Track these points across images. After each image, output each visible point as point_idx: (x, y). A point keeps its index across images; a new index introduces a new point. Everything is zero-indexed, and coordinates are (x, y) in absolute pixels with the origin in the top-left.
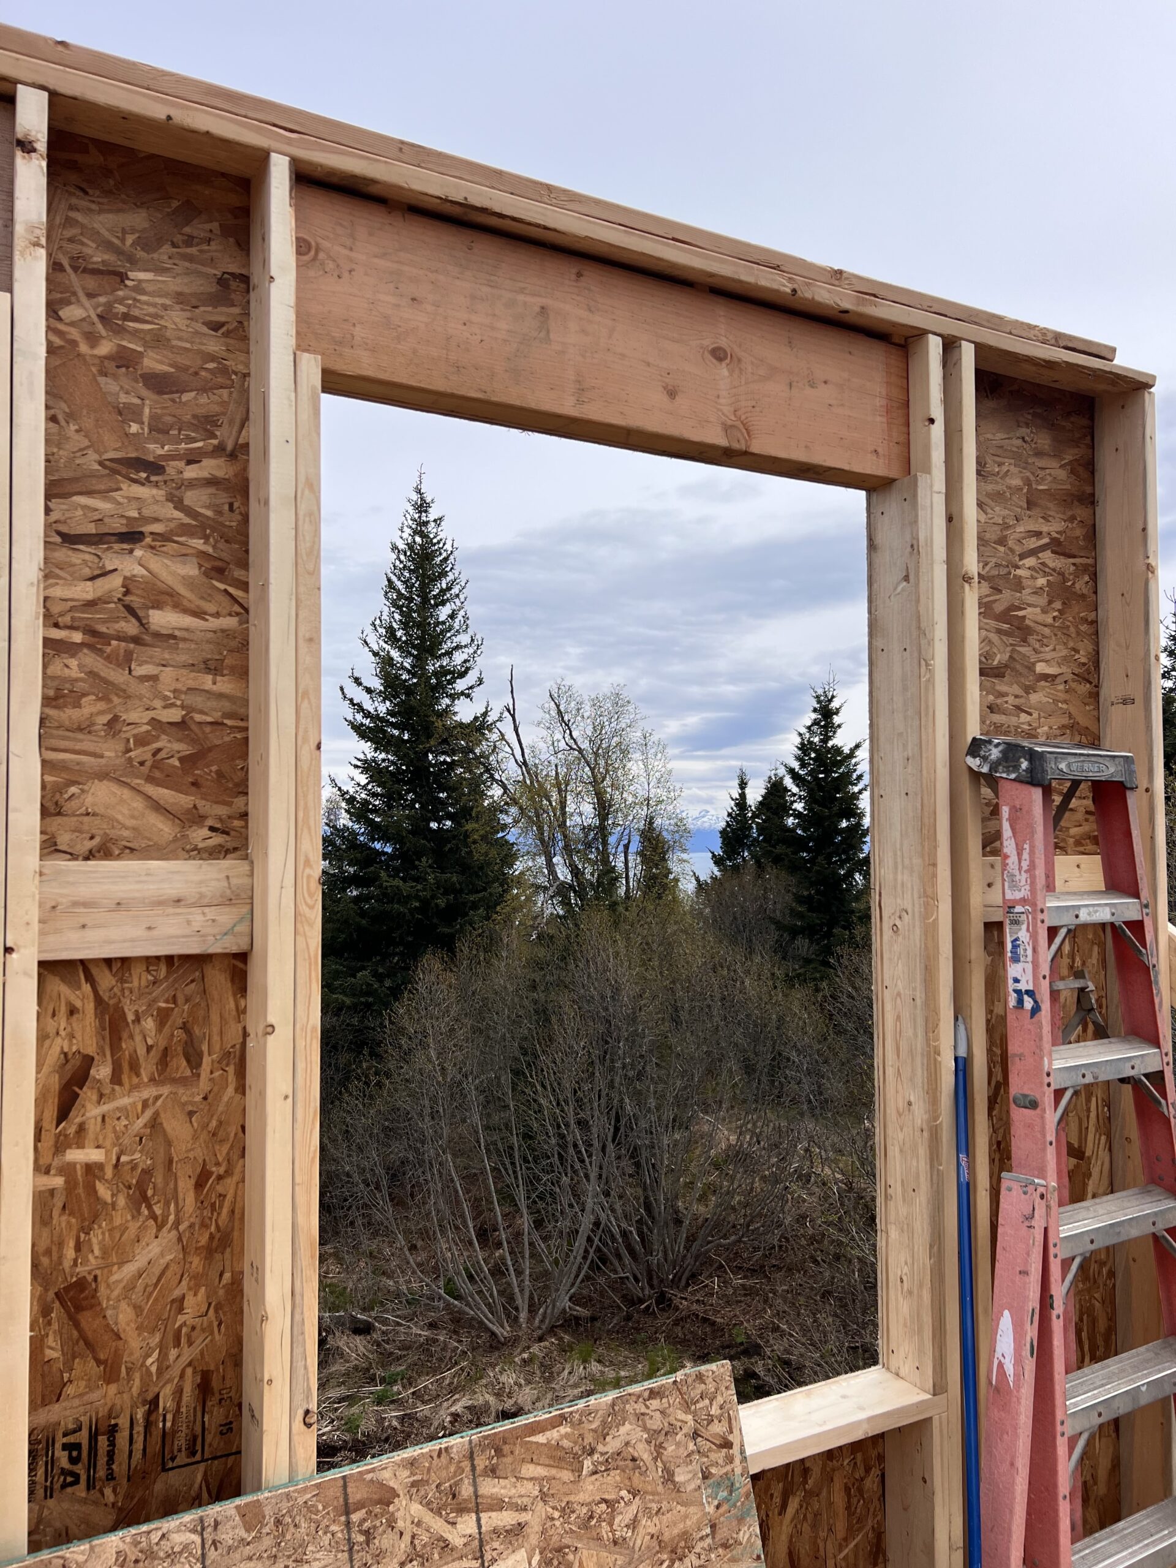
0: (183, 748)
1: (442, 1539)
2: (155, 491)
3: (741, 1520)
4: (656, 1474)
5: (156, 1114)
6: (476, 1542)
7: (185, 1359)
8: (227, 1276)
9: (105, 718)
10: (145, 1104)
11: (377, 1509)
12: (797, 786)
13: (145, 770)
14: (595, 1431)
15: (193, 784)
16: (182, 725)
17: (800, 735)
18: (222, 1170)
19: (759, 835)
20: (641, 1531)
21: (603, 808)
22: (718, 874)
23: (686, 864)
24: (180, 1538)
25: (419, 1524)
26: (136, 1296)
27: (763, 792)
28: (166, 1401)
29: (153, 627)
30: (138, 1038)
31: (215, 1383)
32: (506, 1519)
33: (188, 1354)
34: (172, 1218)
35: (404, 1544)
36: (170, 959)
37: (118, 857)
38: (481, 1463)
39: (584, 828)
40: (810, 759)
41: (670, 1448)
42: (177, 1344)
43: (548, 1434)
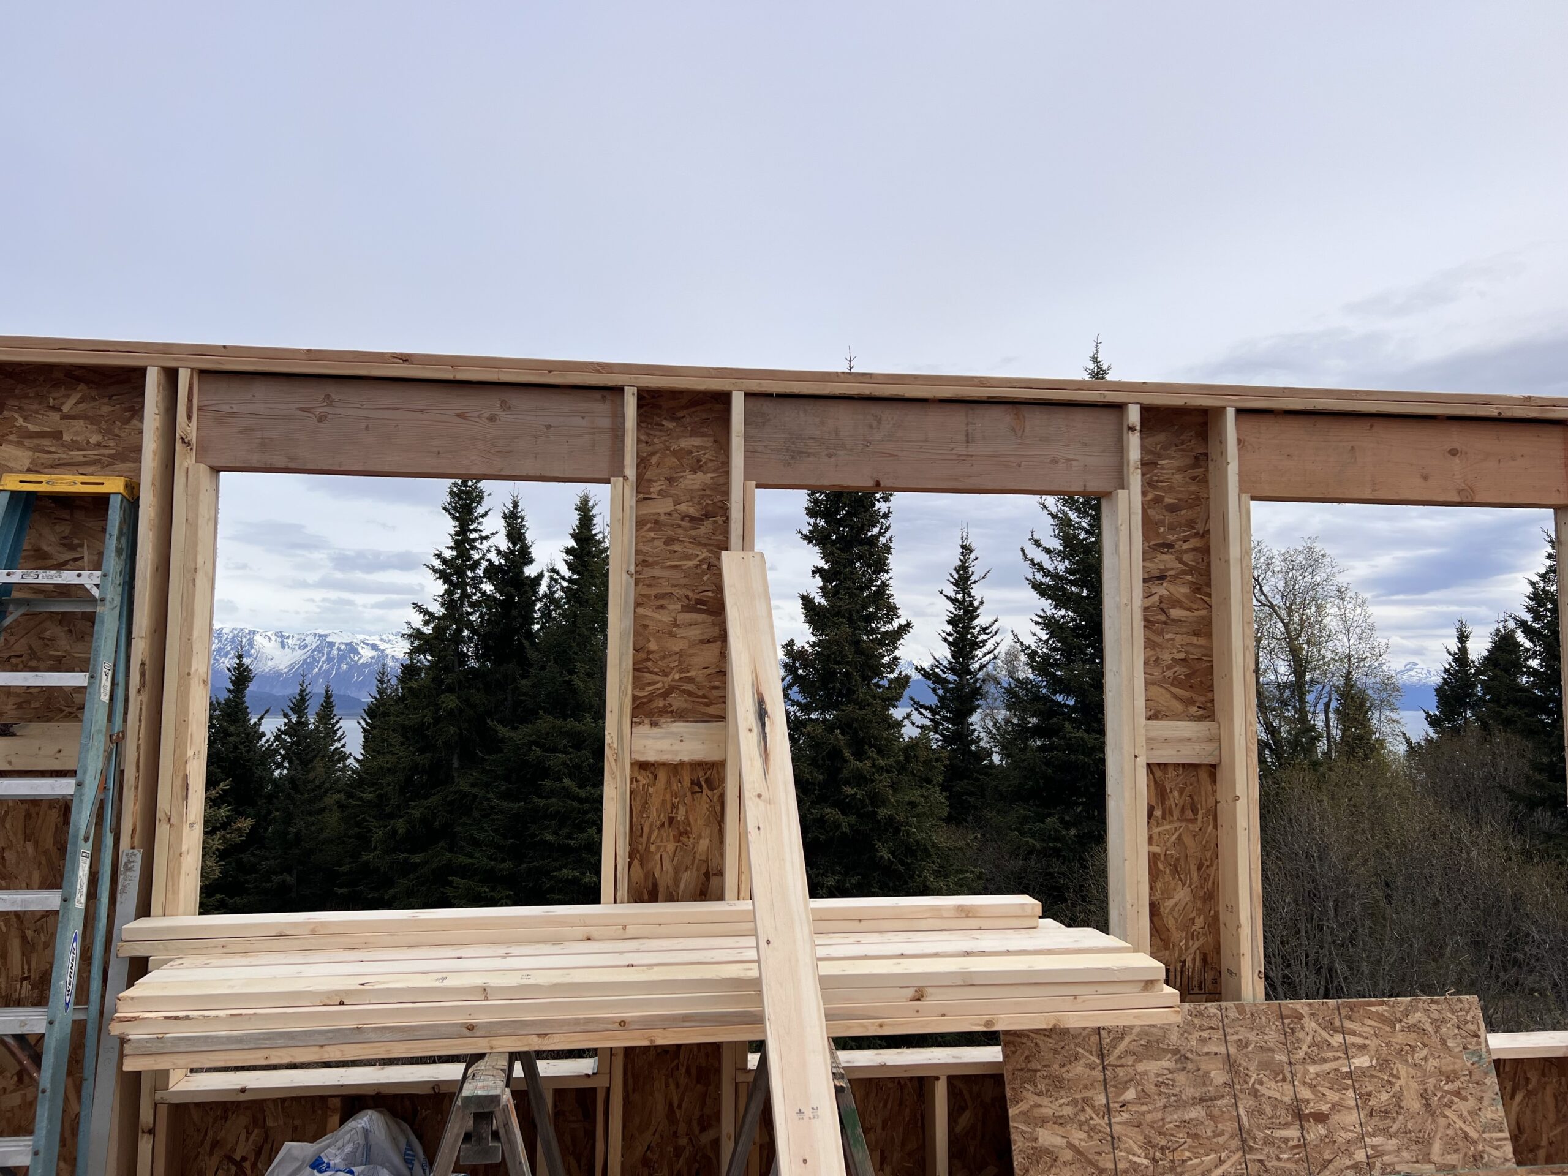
0: (1186, 671)
1: (1327, 1041)
2: (1171, 556)
3: (1486, 1073)
4: (1435, 1039)
5: (1180, 834)
6: (1344, 1047)
7: (1196, 946)
8: (1212, 912)
9: (1154, 658)
10: (1176, 829)
11: (1295, 1020)
12: (1531, 640)
13: (1170, 680)
14: (1402, 1012)
15: (1191, 687)
16: (1184, 660)
17: (1532, 583)
18: (1208, 863)
19: (1485, 694)
20: (1430, 1064)
21: (1299, 665)
22: (1435, 736)
23: (1395, 724)
24: (1213, 1011)
25: (1316, 1032)
26: (1175, 914)
27: (1489, 646)
28: (1189, 963)
29: (1172, 617)
30: (1172, 800)
31: (1209, 959)
32: (1358, 1040)
33: (1197, 944)
34: (1188, 882)
35: (1309, 1039)
36: (1183, 765)
37: (1161, 719)
38: (1344, 1012)
39: (1279, 685)
40: (1547, 610)
41: (1444, 1030)
42: (1193, 939)
43: (1377, 1008)
